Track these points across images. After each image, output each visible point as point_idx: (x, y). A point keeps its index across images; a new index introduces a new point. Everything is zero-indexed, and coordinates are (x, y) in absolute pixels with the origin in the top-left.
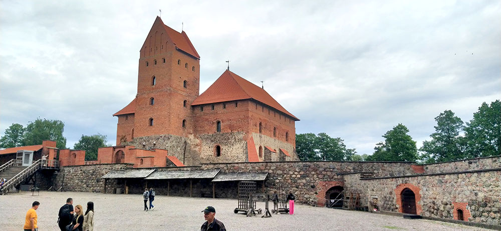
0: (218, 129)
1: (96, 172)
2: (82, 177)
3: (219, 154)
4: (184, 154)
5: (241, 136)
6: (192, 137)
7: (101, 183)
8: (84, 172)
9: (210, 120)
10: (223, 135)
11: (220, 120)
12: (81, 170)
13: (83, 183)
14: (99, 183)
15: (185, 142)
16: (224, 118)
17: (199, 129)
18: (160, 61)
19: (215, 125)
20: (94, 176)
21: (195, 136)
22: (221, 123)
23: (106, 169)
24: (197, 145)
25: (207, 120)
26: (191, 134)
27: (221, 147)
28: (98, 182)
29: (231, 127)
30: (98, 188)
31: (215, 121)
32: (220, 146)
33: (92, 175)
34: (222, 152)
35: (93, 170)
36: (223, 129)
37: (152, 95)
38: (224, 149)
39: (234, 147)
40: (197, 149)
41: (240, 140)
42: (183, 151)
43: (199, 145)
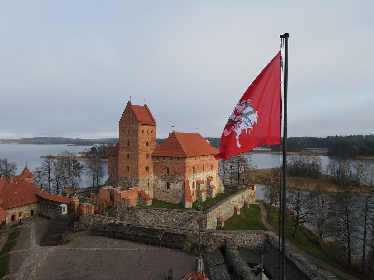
0: (168, 173)
2: (93, 222)
3: (168, 187)
4: (148, 186)
5: (181, 179)
6: (152, 175)
9: (163, 166)
10: (170, 177)
11: (169, 167)
12: (93, 218)
15: (148, 179)
16: (172, 166)
17: (156, 170)
18: (131, 131)
19: (166, 170)
20: (100, 224)
21: (154, 175)
22: (170, 170)
23: (105, 221)
24: (156, 180)
25: (161, 166)
26: (152, 173)
27: (170, 184)
29: (175, 173)
31: (166, 167)
34: (170, 187)
36: (170, 173)
37: (128, 153)
38: (171, 185)
39: (177, 185)
41: (181, 181)
43: (157, 181)
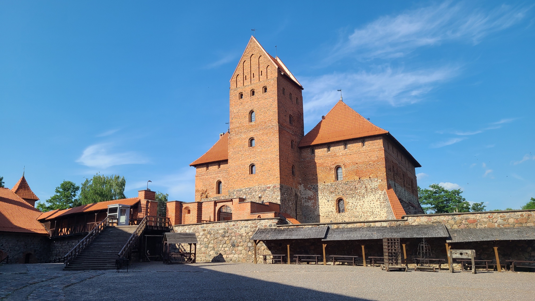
0: (339, 176)
1: (230, 231)
2: (206, 240)
3: (342, 210)
4: (296, 210)
5: (375, 184)
6: (301, 187)
7: (240, 248)
8: (210, 233)
9: (325, 165)
10: (347, 184)
11: (341, 165)
12: (204, 230)
13: (209, 250)
14: (237, 248)
15: (296, 194)
16: (347, 161)
17: (311, 177)
18: (259, 91)
19: (333, 172)
20: (226, 238)
21: (305, 187)
22: (344, 169)
23: (246, 227)
24: (310, 199)
25: (321, 165)
26: (301, 184)
27: (347, 200)
28: (233, 245)
29: (359, 173)
30: (236, 256)
31: (335, 166)
32: (344, 199)
33: (224, 236)
34: (347, 207)
35: (224, 229)
36: (346, 176)
37: (252, 135)
38: (350, 202)
39: (366, 200)
40: (310, 204)
41: (374, 190)
42: (294, 206)
43: (313, 199)
